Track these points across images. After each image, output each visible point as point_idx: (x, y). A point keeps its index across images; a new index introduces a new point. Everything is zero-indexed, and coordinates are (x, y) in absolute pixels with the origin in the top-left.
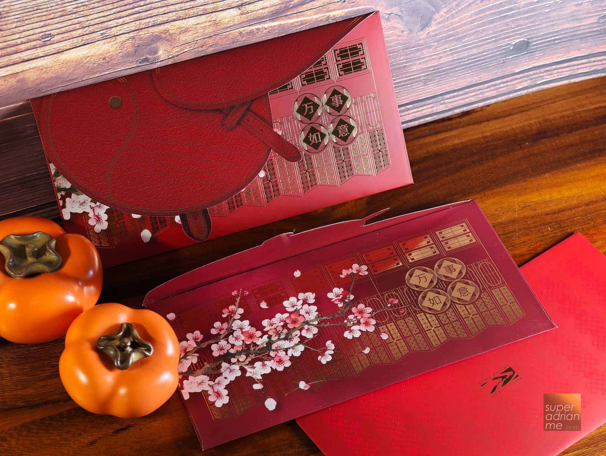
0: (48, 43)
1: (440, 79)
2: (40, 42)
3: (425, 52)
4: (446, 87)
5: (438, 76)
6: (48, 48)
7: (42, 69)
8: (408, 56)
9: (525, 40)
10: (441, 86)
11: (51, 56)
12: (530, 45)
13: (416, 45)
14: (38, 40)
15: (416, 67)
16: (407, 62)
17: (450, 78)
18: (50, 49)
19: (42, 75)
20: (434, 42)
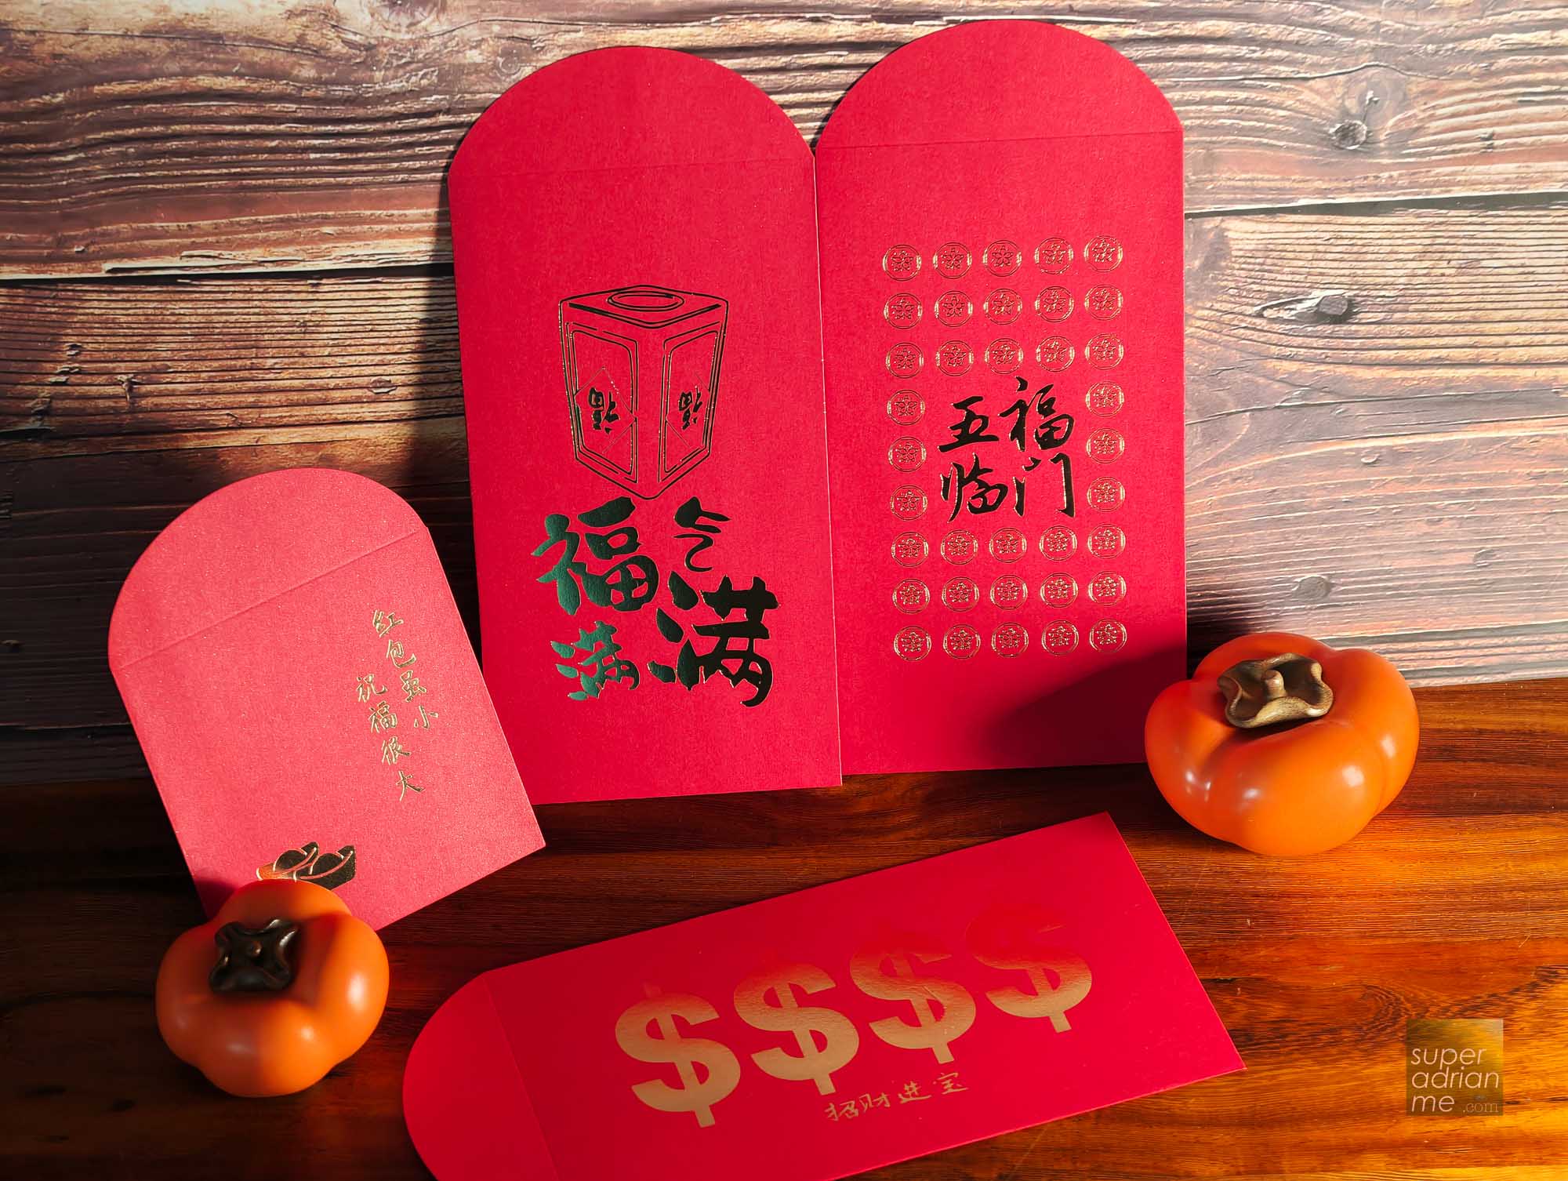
0: (384, 397)
2: (370, 394)
6: (382, 407)
7: (367, 446)
9: (1323, 577)
11: (387, 424)
12: (1333, 589)
14: (368, 388)
18: (386, 409)
19: (366, 456)
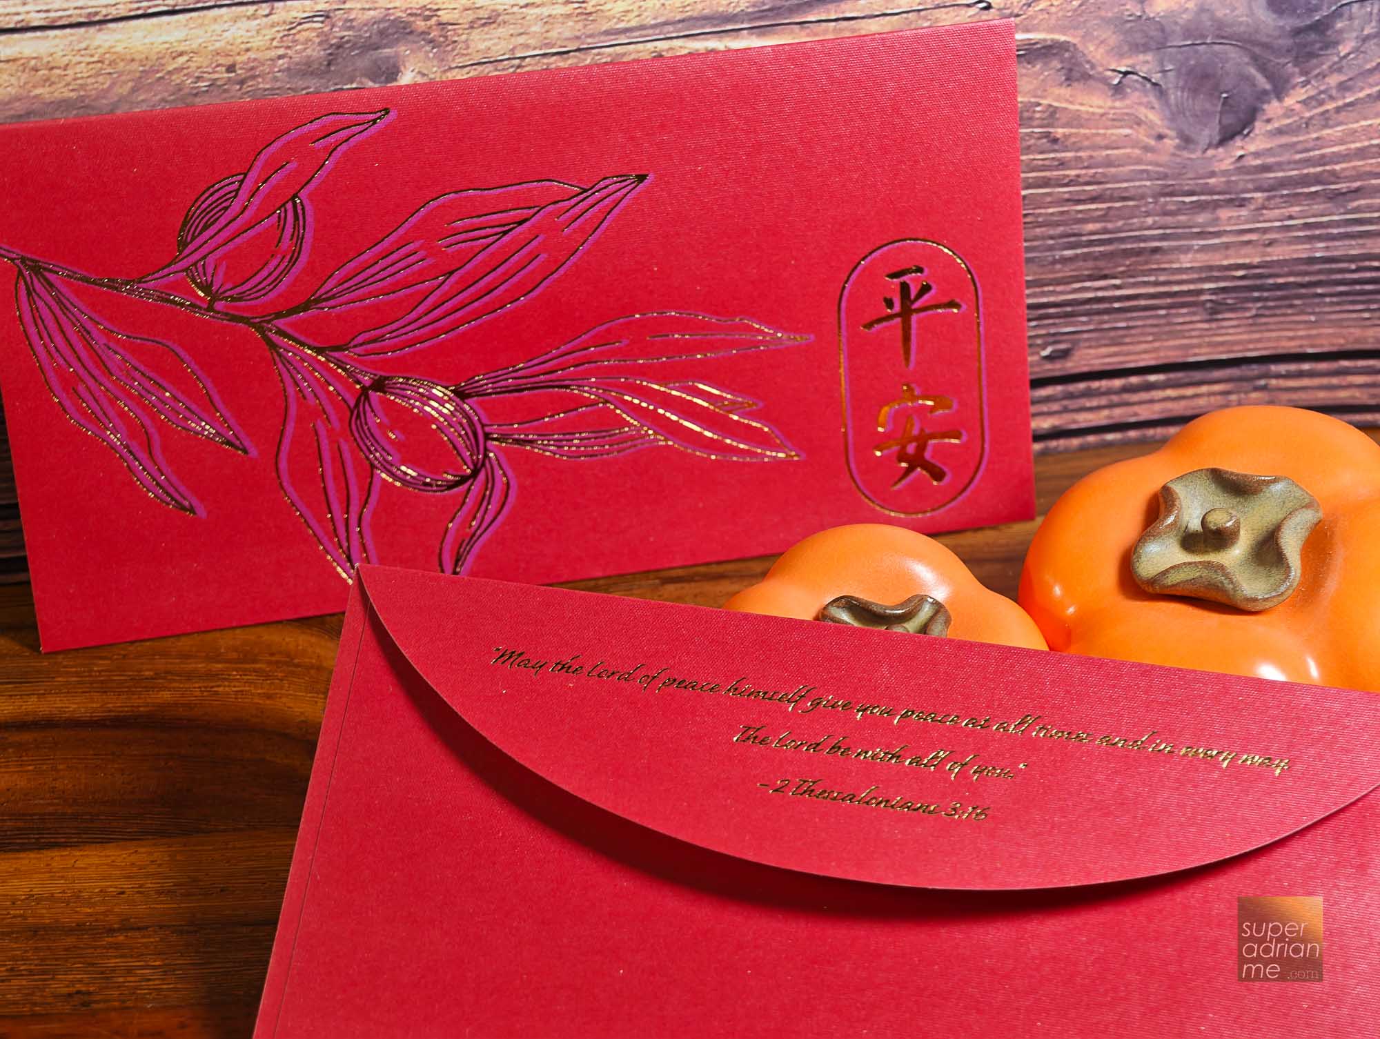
1: (1260, 312)
3: (1224, 214)
4: (1278, 339)
5: (1258, 299)
8: (1169, 220)
10: (1261, 331)
13: (1198, 189)
15: (1190, 256)
16: (1163, 237)
17: (1293, 315)
20: (1257, 190)
